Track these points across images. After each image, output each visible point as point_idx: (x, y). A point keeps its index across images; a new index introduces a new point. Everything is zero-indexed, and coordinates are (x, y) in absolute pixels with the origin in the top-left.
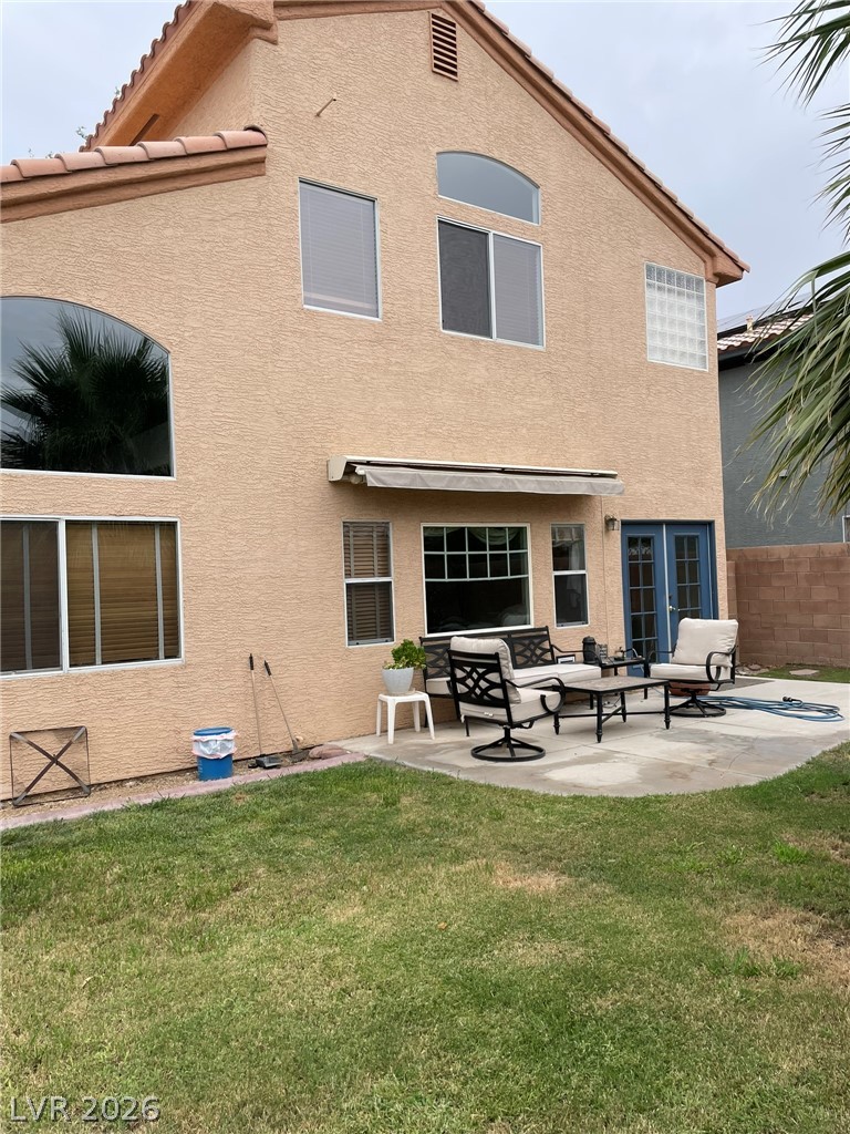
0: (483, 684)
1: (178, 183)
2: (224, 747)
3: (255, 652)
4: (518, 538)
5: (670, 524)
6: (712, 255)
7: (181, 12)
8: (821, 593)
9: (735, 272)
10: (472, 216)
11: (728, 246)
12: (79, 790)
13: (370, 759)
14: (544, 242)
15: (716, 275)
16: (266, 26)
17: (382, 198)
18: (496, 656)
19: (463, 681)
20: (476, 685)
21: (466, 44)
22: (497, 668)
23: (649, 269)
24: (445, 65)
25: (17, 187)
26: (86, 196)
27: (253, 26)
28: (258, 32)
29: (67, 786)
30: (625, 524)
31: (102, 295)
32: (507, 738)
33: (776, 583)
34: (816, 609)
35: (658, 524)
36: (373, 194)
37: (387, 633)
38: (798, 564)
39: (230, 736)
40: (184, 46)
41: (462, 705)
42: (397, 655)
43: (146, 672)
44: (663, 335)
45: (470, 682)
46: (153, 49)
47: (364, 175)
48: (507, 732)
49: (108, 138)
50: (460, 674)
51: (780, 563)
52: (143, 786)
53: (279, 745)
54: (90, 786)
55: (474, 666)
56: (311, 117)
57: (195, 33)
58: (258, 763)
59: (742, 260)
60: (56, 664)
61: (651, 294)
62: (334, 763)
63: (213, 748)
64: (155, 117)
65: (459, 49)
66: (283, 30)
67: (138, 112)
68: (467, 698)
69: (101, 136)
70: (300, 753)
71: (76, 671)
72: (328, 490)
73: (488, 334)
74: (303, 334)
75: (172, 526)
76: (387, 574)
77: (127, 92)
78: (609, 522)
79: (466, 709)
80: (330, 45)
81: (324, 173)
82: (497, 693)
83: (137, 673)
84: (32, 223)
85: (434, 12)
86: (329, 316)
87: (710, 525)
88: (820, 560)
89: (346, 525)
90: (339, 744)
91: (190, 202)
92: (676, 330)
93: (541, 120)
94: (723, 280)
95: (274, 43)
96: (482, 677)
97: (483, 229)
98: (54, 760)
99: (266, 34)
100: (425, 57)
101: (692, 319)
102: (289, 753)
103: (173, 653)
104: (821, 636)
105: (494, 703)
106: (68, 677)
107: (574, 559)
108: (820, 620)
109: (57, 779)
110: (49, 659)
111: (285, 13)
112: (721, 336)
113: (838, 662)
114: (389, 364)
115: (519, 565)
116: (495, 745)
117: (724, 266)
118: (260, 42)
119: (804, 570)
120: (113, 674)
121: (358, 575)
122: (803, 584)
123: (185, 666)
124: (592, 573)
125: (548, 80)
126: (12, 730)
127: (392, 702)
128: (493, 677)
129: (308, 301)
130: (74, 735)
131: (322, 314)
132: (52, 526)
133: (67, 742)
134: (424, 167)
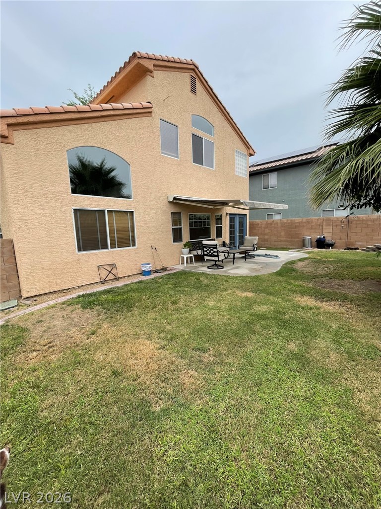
0: (212, 252)
1: (131, 117)
2: (150, 268)
3: (153, 245)
4: (208, 218)
5: (239, 214)
6: (249, 149)
7: (126, 64)
8: (267, 231)
9: (253, 153)
10: (200, 133)
11: (252, 147)
12: (117, 279)
13: (183, 270)
14: (215, 142)
15: (250, 154)
16: (151, 72)
17: (179, 126)
18: (216, 245)
19: (206, 251)
20: (210, 252)
21: (198, 85)
22: (216, 248)
23: (236, 151)
24: (194, 90)
25: (90, 113)
26: (109, 118)
27: (147, 71)
28: (149, 73)
29: (113, 278)
30: (230, 214)
31: (113, 147)
32: (215, 264)
33: (257, 229)
34: (265, 234)
35: (236, 214)
36: (177, 125)
37: (181, 240)
38: (262, 224)
39: (151, 265)
40: (126, 75)
41: (205, 257)
42: (185, 246)
43: (128, 250)
44: (238, 168)
45: (208, 251)
46: (115, 75)
47: (175, 119)
48: (215, 263)
49: (98, 101)
50: (205, 249)
51: (258, 224)
52: (130, 278)
53: (159, 268)
54: (119, 278)
55: (210, 248)
56: (162, 101)
57: (130, 71)
58: (156, 272)
59: (255, 151)
60: (107, 248)
61: (236, 157)
62: (175, 271)
63: (147, 268)
64: (113, 96)
65: (197, 86)
66: (155, 73)
67: (108, 94)
68: (207, 255)
69: (95, 101)
70: (164, 269)
71: (112, 249)
72: (168, 204)
73: (203, 165)
74: (162, 162)
75: (132, 213)
76: (181, 226)
77: (105, 88)
78: (227, 214)
79: (206, 258)
80: (167, 80)
81: (165, 117)
82: (216, 254)
83: (126, 250)
84: (94, 125)
85: (191, 74)
86: (168, 157)
87: (246, 215)
88: (267, 224)
89: (172, 213)
90: (173, 267)
91: (134, 122)
92: (241, 167)
93: (215, 109)
94: (251, 155)
95: (153, 77)
96: (212, 250)
97: (202, 137)
98: (110, 272)
99: (151, 74)
100: (189, 87)
101: (244, 165)
102: (162, 269)
103: (134, 245)
104: (267, 240)
105: (215, 256)
106: (110, 251)
107: (219, 223)
108: (266, 237)
109: (111, 277)
110: (105, 246)
111: (156, 69)
112: (250, 167)
113: (269, 246)
114: (181, 171)
115: (209, 224)
116: (213, 266)
117: (251, 152)
118: (150, 77)
119: (263, 226)
120: (121, 250)
121: (174, 226)
122: (263, 229)
123: (137, 248)
124: (223, 226)
125: (217, 98)
126: (98, 265)
127: (185, 257)
128: (215, 250)
129: (162, 153)
130: (113, 266)
131: (165, 157)
132: (104, 212)
133: (112, 268)
134: (188, 118)
